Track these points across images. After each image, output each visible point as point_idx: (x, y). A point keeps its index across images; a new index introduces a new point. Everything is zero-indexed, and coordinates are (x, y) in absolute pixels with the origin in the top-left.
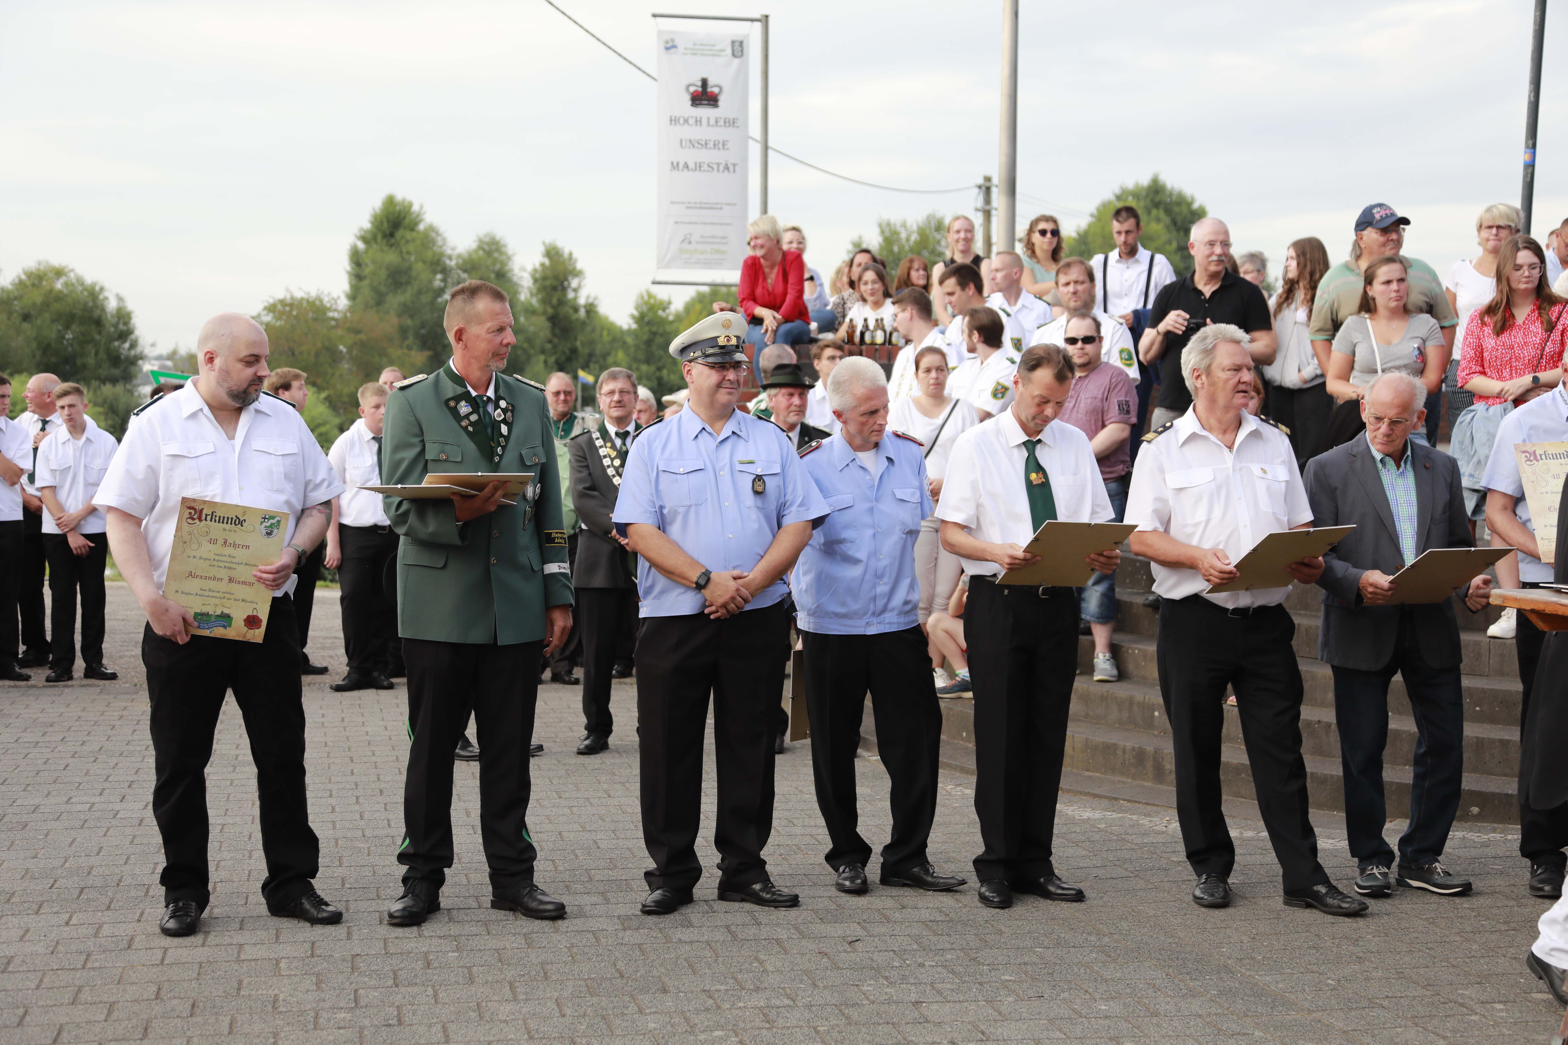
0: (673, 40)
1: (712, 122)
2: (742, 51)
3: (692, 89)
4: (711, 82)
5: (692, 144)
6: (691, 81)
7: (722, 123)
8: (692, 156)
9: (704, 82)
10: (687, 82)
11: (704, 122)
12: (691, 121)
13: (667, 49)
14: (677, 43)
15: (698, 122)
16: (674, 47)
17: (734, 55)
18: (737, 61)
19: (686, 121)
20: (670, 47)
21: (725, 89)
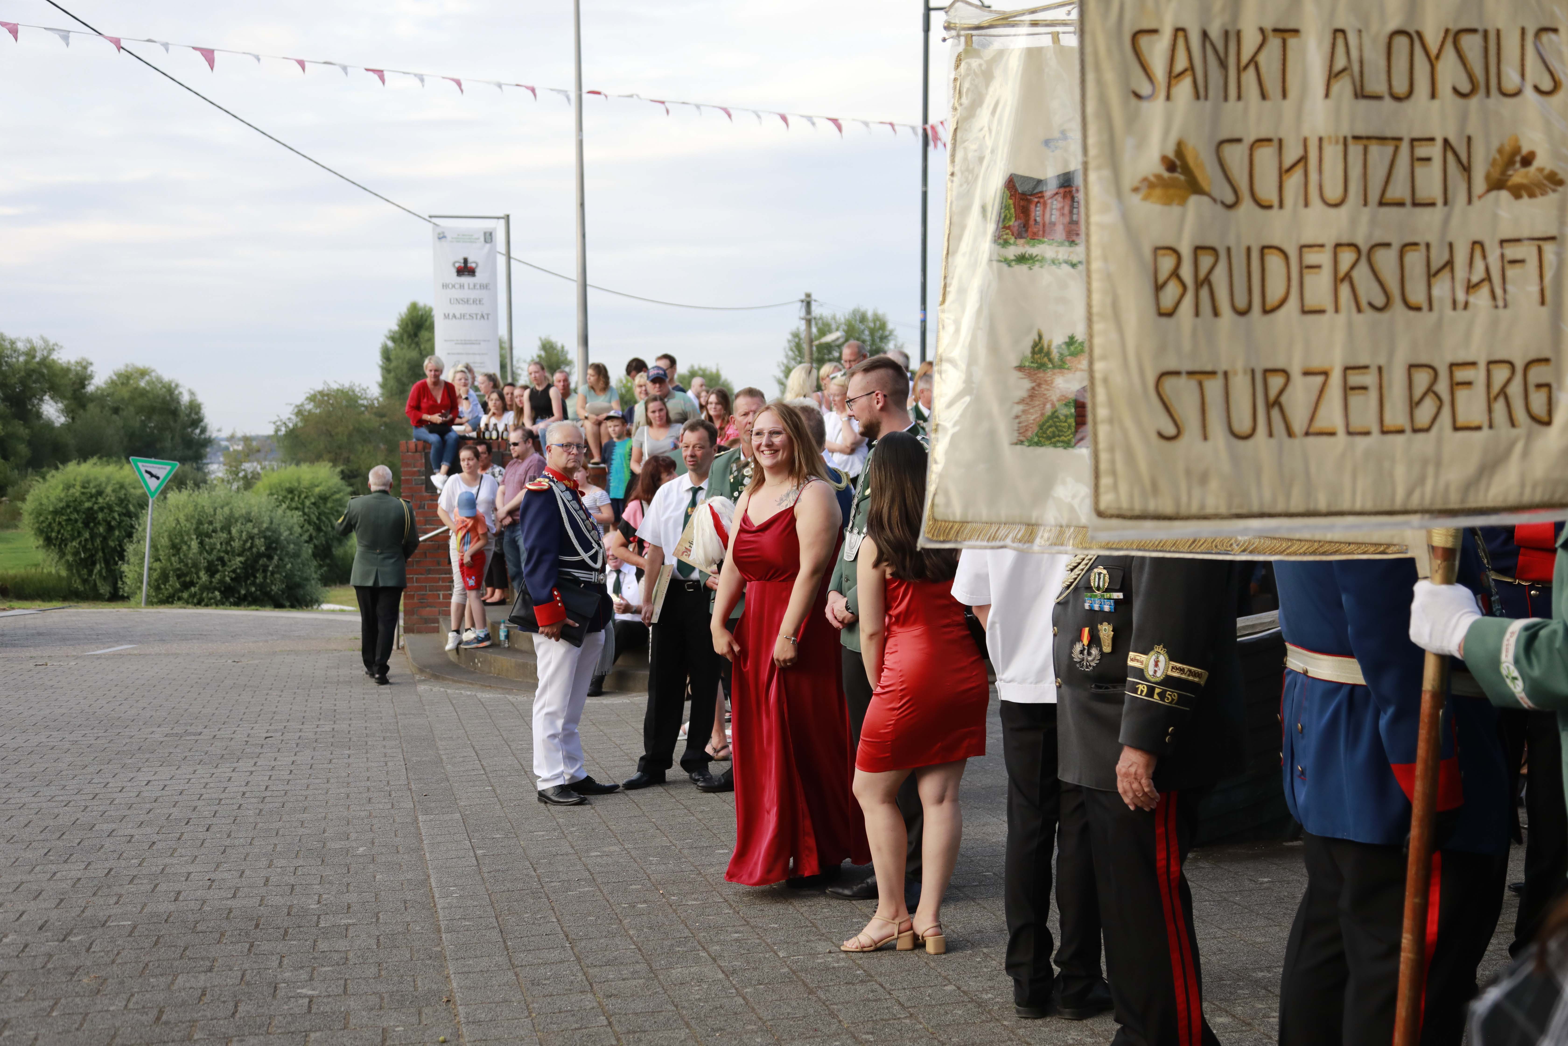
0: (443, 233)
1: (471, 286)
2: (491, 239)
3: (457, 265)
4: (470, 260)
5: (458, 301)
6: (456, 259)
7: (478, 287)
8: (459, 309)
9: (466, 261)
10: (453, 260)
11: (466, 286)
12: (457, 286)
13: (439, 238)
14: (446, 234)
15: (462, 286)
16: (444, 237)
17: (486, 241)
18: (488, 246)
19: (454, 286)
20: (442, 237)
21: (480, 264)
